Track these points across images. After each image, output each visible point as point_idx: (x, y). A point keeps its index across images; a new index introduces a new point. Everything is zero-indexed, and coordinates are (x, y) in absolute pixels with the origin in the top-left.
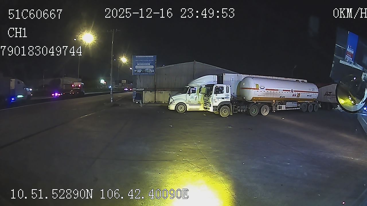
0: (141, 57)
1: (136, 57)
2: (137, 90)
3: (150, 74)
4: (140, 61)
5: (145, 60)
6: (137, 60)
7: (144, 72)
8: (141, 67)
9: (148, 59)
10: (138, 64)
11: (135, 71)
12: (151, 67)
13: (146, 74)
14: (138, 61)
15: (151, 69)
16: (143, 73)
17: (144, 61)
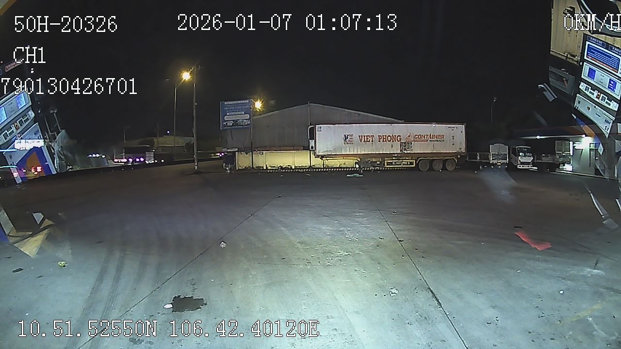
0: (232, 103)
1: (225, 103)
2: (229, 150)
3: (245, 126)
4: (231, 110)
5: (239, 107)
6: (226, 108)
7: (237, 125)
8: (233, 118)
9: (241, 106)
10: (228, 114)
11: (224, 123)
12: (245, 117)
13: (239, 127)
14: (227, 110)
15: (246, 119)
16: (235, 126)
17: (237, 109)
